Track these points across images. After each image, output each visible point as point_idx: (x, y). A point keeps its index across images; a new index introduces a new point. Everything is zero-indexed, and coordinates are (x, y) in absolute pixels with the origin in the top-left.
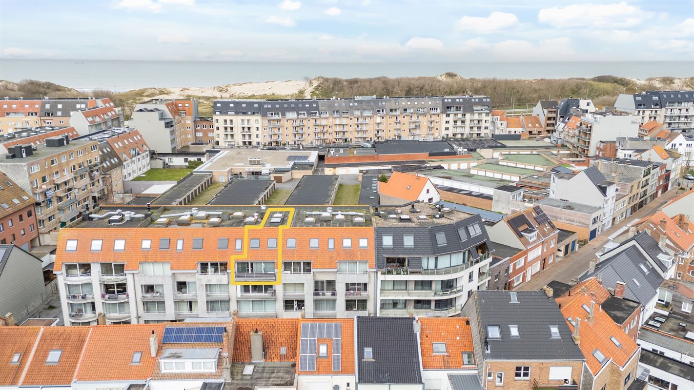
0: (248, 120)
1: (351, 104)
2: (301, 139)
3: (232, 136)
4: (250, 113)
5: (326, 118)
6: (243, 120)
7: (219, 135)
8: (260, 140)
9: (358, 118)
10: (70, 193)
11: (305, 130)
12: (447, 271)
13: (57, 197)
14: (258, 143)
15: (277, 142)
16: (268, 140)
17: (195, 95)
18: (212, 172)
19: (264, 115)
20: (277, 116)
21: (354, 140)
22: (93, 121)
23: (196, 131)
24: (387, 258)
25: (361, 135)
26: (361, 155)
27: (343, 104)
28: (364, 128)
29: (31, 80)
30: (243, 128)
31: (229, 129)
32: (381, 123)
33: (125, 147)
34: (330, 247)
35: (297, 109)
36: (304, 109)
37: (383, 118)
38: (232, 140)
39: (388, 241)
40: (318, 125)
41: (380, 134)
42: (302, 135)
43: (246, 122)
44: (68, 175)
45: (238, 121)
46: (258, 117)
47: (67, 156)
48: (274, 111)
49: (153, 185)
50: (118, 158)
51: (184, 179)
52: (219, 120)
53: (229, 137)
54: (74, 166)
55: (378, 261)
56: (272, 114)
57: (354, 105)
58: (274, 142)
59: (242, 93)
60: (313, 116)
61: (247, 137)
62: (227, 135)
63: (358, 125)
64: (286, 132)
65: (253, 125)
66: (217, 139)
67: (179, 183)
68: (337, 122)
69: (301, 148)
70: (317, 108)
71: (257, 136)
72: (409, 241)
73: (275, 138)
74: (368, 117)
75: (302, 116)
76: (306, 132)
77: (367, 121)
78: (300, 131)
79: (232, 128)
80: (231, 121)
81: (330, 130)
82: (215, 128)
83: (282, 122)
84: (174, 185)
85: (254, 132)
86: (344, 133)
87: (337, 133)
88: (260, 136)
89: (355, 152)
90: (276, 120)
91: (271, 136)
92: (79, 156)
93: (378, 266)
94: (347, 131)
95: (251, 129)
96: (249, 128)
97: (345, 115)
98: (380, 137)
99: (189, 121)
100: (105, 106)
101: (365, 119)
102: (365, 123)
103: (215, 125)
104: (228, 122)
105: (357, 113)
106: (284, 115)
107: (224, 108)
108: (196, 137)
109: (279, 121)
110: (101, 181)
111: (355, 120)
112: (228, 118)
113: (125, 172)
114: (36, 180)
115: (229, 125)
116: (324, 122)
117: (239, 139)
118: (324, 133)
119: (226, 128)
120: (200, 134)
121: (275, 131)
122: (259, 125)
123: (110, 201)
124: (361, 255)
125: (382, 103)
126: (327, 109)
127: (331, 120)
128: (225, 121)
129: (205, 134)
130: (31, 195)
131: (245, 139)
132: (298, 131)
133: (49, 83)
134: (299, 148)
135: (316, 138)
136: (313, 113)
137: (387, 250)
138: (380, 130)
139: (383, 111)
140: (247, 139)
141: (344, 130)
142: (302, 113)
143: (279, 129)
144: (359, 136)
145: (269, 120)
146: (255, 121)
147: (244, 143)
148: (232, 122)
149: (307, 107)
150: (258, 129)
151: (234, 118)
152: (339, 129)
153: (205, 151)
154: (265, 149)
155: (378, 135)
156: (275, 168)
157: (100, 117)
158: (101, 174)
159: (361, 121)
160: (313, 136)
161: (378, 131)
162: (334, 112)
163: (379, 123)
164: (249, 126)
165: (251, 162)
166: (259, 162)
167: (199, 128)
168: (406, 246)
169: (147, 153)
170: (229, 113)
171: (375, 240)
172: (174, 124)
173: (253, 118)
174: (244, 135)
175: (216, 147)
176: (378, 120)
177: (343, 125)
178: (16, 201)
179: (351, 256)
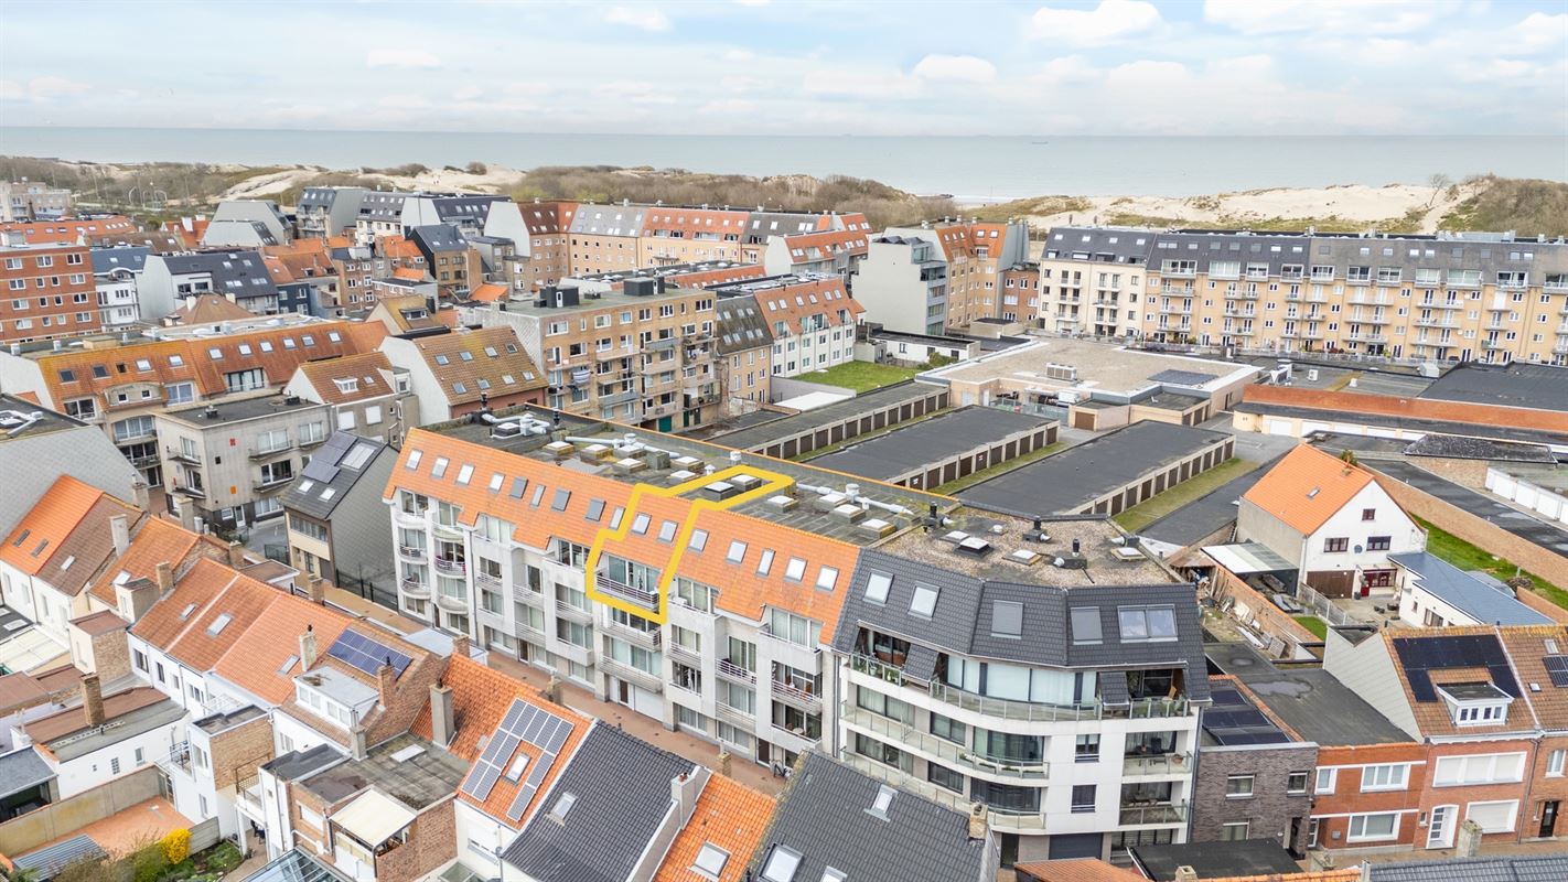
0: (1116, 276)
1: (1414, 252)
2: (1244, 333)
3: (1075, 309)
4: (1121, 259)
5: (1326, 285)
6: (1103, 275)
7: (1047, 305)
8: (1136, 324)
9: (1429, 293)
10: (631, 382)
11: (1259, 310)
12: (1015, 708)
13: (598, 383)
14: (1131, 333)
15: (1177, 334)
16: (1154, 327)
17: (1139, 214)
18: (949, 383)
19: (1153, 266)
20: (1188, 271)
21: (1406, 352)
22: (805, 257)
23: (1004, 292)
24: (862, 628)
25: (1432, 339)
26: (1369, 392)
27: (1389, 252)
28: (1447, 321)
29: (842, 177)
30: (1102, 294)
31: (1070, 294)
32: (1507, 312)
33: (792, 310)
34: (760, 570)
35: (1243, 257)
36: (1264, 255)
37: (1517, 296)
38: (1072, 320)
39: (878, 588)
40: (1298, 302)
41: (1501, 342)
42: (1248, 322)
43: (1109, 279)
44: (630, 349)
45: (1092, 275)
46: (1139, 271)
47: (634, 313)
48: (1182, 259)
49: (813, 391)
50: (766, 330)
51: (883, 389)
52: (1054, 270)
53: (1068, 311)
54: (649, 335)
55: (842, 631)
56: (1174, 265)
57: (1422, 254)
58: (1170, 333)
59: (1250, 214)
60: (1285, 275)
61: (1107, 315)
62: (1064, 306)
63: (1426, 312)
64: (1206, 312)
65: (1126, 288)
66: (1041, 314)
67: (859, 395)
68: (1360, 296)
69: (1228, 356)
70: (1304, 257)
71: (1131, 315)
72: (923, 602)
73: (1173, 324)
74: (1465, 291)
75: (1257, 276)
76: (1261, 316)
77: (1459, 302)
78: (1244, 313)
79: (1076, 292)
80: (1078, 275)
81: (1333, 317)
82: (1040, 289)
83: (1197, 286)
84: (847, 397)
85: (1124, 303)
86: (1376, 328)
87: (1355, 327)
88: (1138, 316)
89: (1353, 383)
90: (1184, 280)
91: (1163, 318)
92: (664, 316)
93: (839, 642)
94: (1385, 325)
95: (1119, 297)
96: (1115, 296)
97: (1387, 280)
98: (1500, 350)
99: (990, 269)
100: (844, 229)
101: (1452, 295)
102: (1450, 306)
103: (1043, 282)
104: (1071, 276)
105: (1430, 277)
106: (1204, 268)
107: (1066, 245)
108: (1003, 306)
109: (1191, 282)
110: (711, 369)
111: (1419, 299)
112: (1072, 268)
113: (778, 359)
114: (558, 349)
115: (1070, 284)
116: (1317, 295)
117: (1088, 318)
118: (1313, 324)
119: (1064, 291)
120: (1011, 301)
121: (1176, 306)
122: (1139, 290)
123: (723, 409)
124: (814, 604)
125: (1522, 254)
126: (1333, 261)
127: (1339, 290)
128: (1065, 274)
129: (1023, 301)
130: (541, 370)
131: (1101, 320)
132: (1240, 309)
133: (873, 182)
134: (1224, 354)
135: (1289, 335)
136: (1288, 269)
137: (868, 608)
138: (1502, 331)
139: (1521, 277)
140: (1106, 321)
141: (1378, 322)
142: (1257, 266)
143: (1187, 302)
144: (1424, 341)
145: (1164, 281)
146: (1132, 279)
147: (1100, 328)
148: (1079, 278)
149: (1276, 253)
150: (1134, 297)
151: (1084, 269)
152: (1360, 316)
153: (999, 337)
154: (1138, 346)
155: (1492, 346)
156: (1092, 394)
157: (822, 250)
158: (711, 356)
159: (1439, 300)
160: (1280, 329)
161: (1494, 334)
162: (1353, 271)
163: (1500, 313)
164: (1115, 290)
165: (1050, 371)
166: (1068, 373)
167: (1011, 286)
168: (916, 613)
169: (852, 327)
170: (1075, 256)
171: (853, 578)
172: (947, 273)
173: (1127, 272)
174: (1101, 311)
175: (1031, 332)
176: (1500, 301)
177: (1377, 307)
178: (508, 379)
179: (793, 601)
